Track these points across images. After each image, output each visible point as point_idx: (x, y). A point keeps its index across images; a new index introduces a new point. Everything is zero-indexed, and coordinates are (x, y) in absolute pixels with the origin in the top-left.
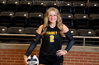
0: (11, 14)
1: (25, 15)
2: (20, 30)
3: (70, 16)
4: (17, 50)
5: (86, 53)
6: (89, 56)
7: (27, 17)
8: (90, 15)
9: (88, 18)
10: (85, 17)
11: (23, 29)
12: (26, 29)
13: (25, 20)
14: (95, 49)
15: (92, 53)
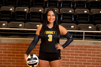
0: (11, 9)
1: (25, 10)
2: (21, 25)
3: (70, 11)
4: (18, 44)
5: (85, 47)
6: (89, 50)
7: (28, 12)
8: (91, 10)
9: (89, 13)
10: (86, 12)
11: (24, 24)
12: (27, 23)
13: (25, 15)
14: (94, 43)
15: (91, 47)
